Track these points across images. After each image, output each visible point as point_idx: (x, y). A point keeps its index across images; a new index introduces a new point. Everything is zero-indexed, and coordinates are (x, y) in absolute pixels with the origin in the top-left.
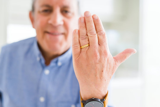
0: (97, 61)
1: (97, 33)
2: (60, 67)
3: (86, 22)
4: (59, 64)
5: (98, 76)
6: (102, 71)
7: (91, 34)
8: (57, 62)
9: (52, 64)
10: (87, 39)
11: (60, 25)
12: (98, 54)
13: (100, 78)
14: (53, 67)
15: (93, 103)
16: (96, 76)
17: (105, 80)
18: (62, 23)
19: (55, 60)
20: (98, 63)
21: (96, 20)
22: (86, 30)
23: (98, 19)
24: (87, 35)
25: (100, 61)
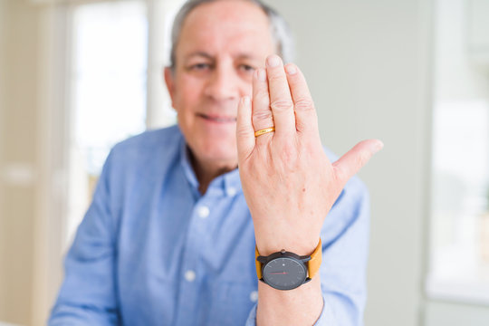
0: (290, 166)
1: (294, 103)
3: (270, 80)
5: (293, 199)
6: (304, 190)
7: (278, 106)
10: (271, 118)
12: (293, 151)
13: (299, 207)
15: (283, 262)
16: (288, 200)
17: (312, 213)
20: (293, 172)
21: (294, 75)
22: (270, 97)
23: (296, 74)
24: (271, 109)
25: (297, 166)
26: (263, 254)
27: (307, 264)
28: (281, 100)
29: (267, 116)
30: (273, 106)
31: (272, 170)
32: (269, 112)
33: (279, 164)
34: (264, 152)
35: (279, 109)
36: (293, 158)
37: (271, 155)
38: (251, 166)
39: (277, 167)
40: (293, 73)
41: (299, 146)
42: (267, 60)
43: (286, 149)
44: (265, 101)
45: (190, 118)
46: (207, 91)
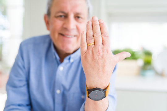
0: (100, 57)
1: (102, 34)
2: (72, 63)
3: (93, 25)
4: (72, 60)
5: (101, 69)
6: (105, 66)
7: (96, 35)
8: (69, 59)
9: (66, 61)
10: (93, 39)
11: (73, 29)
12: (101, 52)
13: (103, 72)
14: (67, 63)
16: (99, 69)
17: (107, 74)
18: (75, 27)
19: (68, 57)
20: (101, 59)
22: (93, 31)
23: (103, 23)
24: (93, 36)
25: (103, 57)
26: (89, 89)
27: (105, 92)
28: (97, 33)
29: (92, 39)
30: (94, 35)
31: (93, 59)
32: (92, 37)
33: (96, 57)
34: (91, 52)
35: (97, 36)
36: (101, 54)
37: (93, 53)
38: (86, 57)
39: (95, 58)
40: (102, 22)
41: (103, 50)
42: (93, 18)
43: (99, 51)
44: (92, 33)
45: (57, 35)
46: (65, 26)
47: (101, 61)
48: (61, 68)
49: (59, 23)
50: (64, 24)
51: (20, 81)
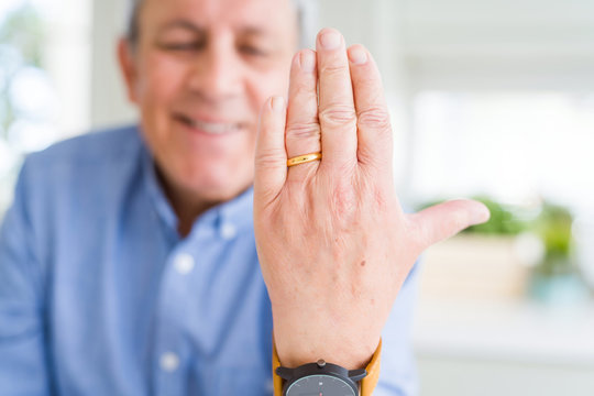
0: (343, 222)
1: (358, 115)
3: (322, 70)
5: (344, 279)
6: (363, 264)
7: (332, 117)
10: (318, 137)
12: (349, 196)
13: (353, 290)
15: (320, 380)
17: (372, 301)
20: (347, 231)
21: (361, 65)
22: (318, 100)
23: (366, 64)
24: (318, 120)
25: (355, 223)
26: (288, 365)
27: (359, 383)
28: (338, 107)
29: (311, 134)
30: (324, 117)
31: (311, 228)
32: (314, 126)
33: (324, 218)
34: (300, 198)
35: (334, 123)
36: (349, 208)
37: (311, 202)
38: (277, 218)
39: (320, 222)
40: (364, 61)
41: (359, 190)
42: (320, 37)
43: (337, 192)
44: (310, 108)
45: (162, 124)
46: (195, 83)
47: (347, 243)
48: (184, 262)
49: (171, 71)
50: (191, 74)
51: (15, 313)
